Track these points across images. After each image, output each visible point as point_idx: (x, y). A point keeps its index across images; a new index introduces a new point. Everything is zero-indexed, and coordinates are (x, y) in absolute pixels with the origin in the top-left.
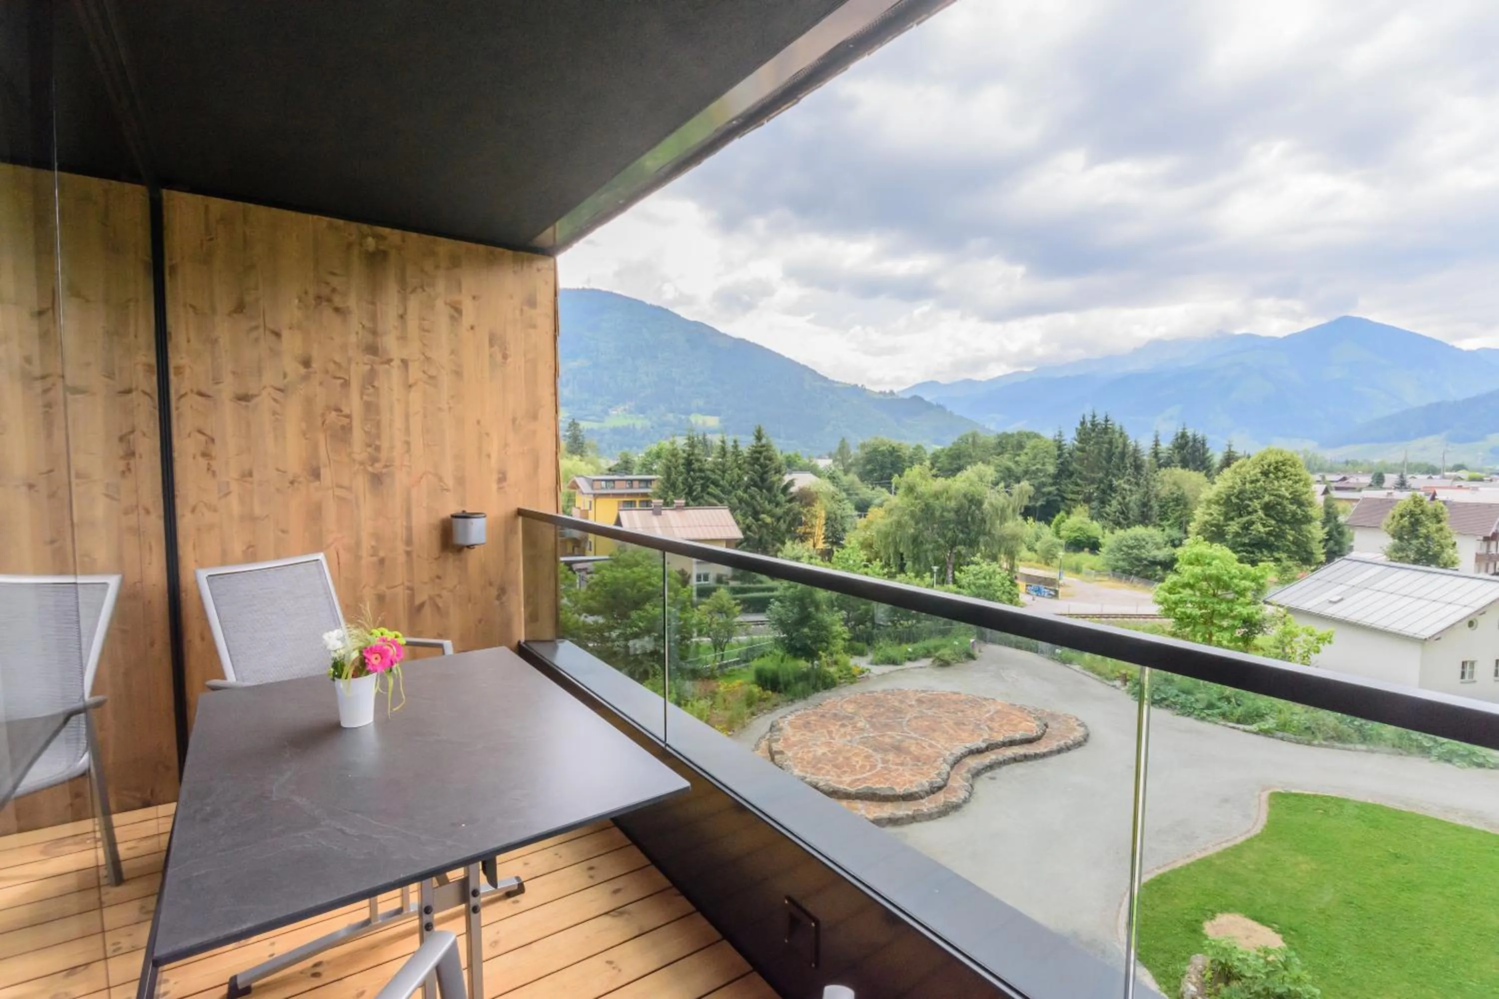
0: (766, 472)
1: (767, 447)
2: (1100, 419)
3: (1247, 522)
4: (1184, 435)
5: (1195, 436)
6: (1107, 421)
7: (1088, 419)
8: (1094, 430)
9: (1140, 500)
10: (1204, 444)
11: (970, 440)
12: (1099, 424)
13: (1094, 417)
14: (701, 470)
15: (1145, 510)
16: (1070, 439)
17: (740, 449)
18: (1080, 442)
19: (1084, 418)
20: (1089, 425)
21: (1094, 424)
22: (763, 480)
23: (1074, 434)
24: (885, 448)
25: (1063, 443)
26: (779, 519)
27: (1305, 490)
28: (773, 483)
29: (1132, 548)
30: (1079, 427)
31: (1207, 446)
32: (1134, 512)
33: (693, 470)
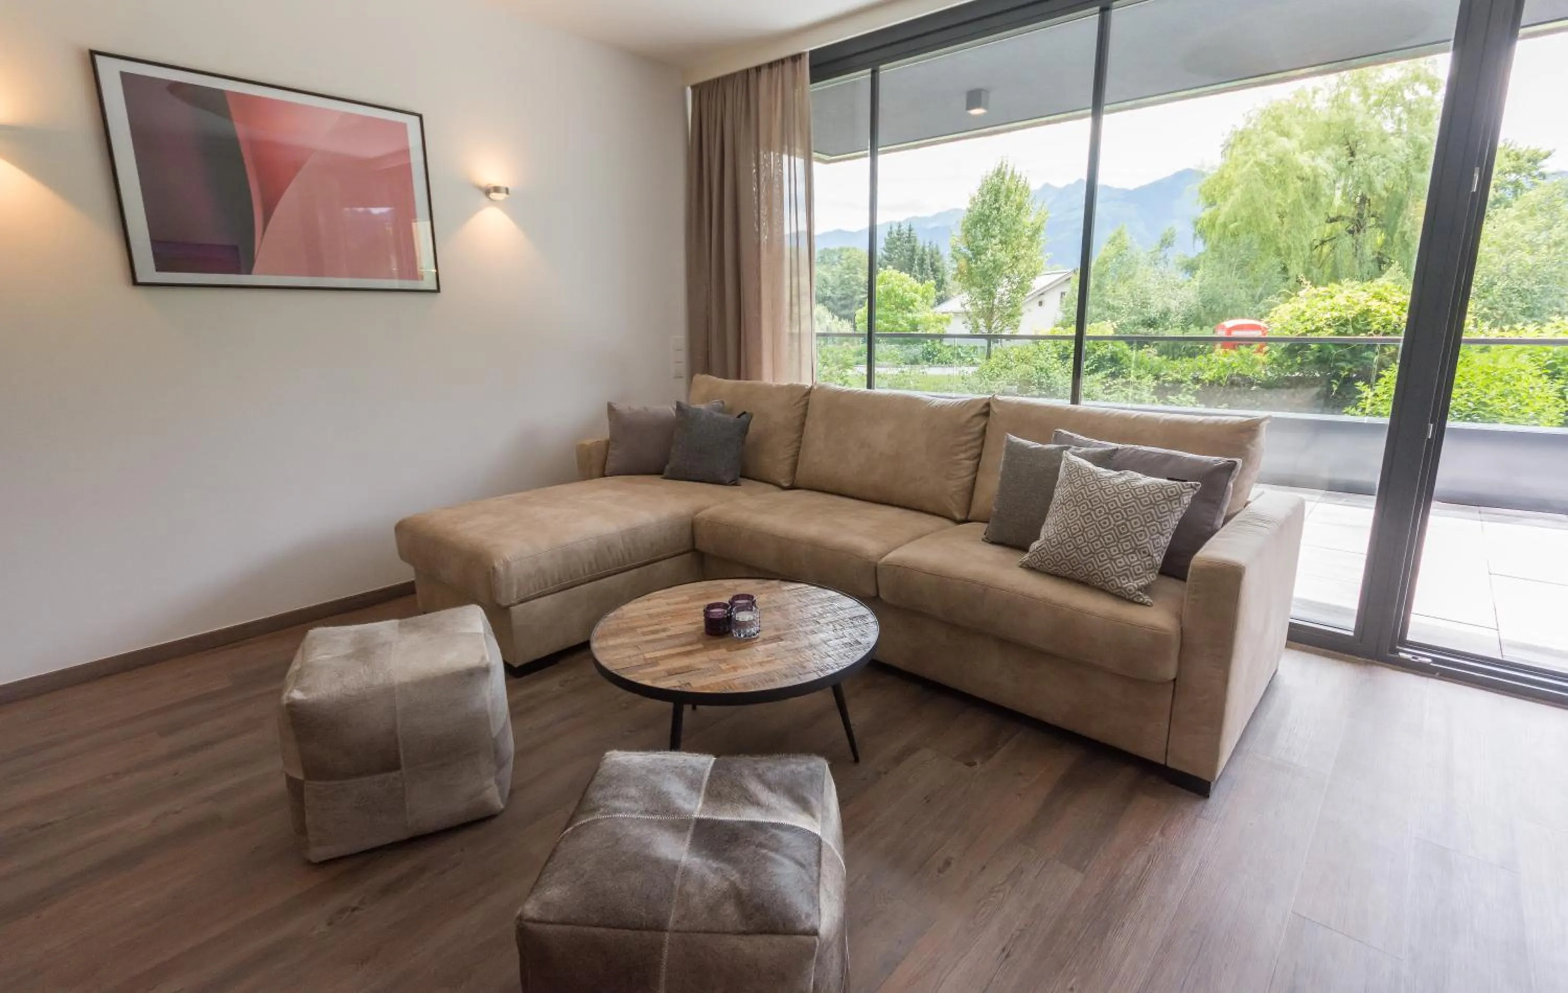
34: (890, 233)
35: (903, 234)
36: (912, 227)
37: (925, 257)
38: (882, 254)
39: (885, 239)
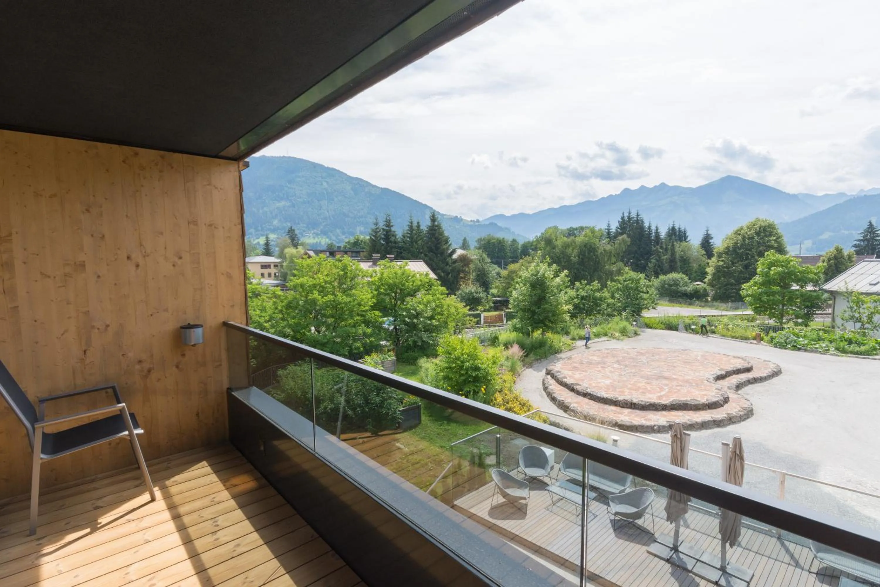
0: (439, 243)
1: (439, 226)
2: (633, 215)
3: (747, 264)
4: (673, 228)
5: (679, 229)
6: (638, 215)
7: (626, 215)
8: (629, 222)
9: (670, 259)
10: (685, 234)
12: (633, 218)
13: (630, 213)
14: (395, 242)
15: (672, 264)
16: (615, 227)
17: (421, 228)
18: (621, 230)
19: (623, 215)
20: (626, 218)
21: (629, 218)
22: (437, 248)
23: (617, 224)
24: (495, 241)
25: (611, 231)
26: (448, 274)
28: (444, 249)
29: (671, 286)
30: (620, 220)
31: (687, 235)
32: (666, 266)
33: (391, 242)
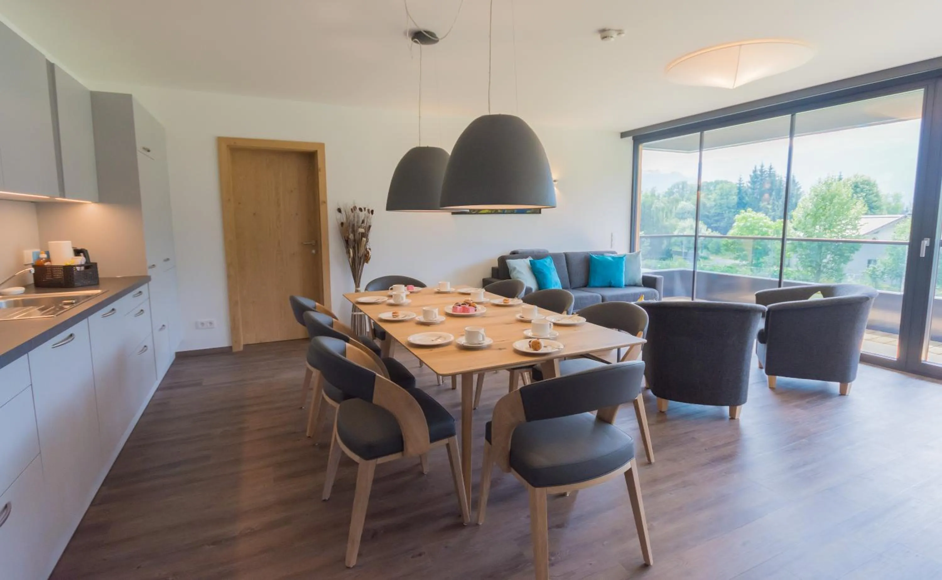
2: (766, 168)
6: (771, 169)
7: (759, 168)
8: (761, 175)
11: (681, 186)
13: (762, 166)
16: (746, 181)
18: (752, 184)
19: (755, 168)
20: (759, 173)
21: (761, 171)
23: (749, 179)
25: (742, 185)
27: (876, 199)
30: (752, 174)
34: (755, 171)
35: (765, 171)
36: (772, 166)
37: (782, 187)
38: (748, 185)
39: (750, 176)
